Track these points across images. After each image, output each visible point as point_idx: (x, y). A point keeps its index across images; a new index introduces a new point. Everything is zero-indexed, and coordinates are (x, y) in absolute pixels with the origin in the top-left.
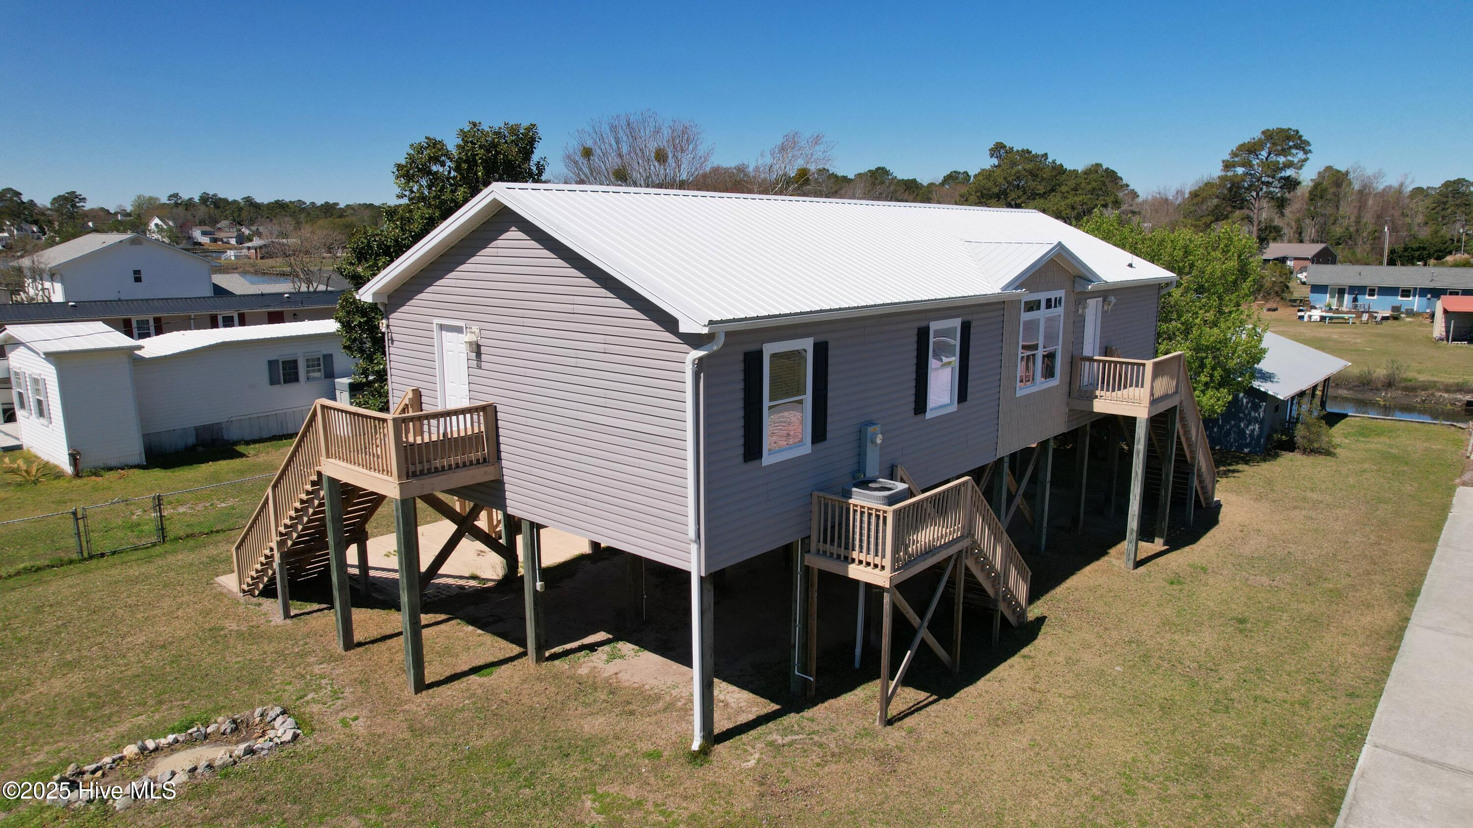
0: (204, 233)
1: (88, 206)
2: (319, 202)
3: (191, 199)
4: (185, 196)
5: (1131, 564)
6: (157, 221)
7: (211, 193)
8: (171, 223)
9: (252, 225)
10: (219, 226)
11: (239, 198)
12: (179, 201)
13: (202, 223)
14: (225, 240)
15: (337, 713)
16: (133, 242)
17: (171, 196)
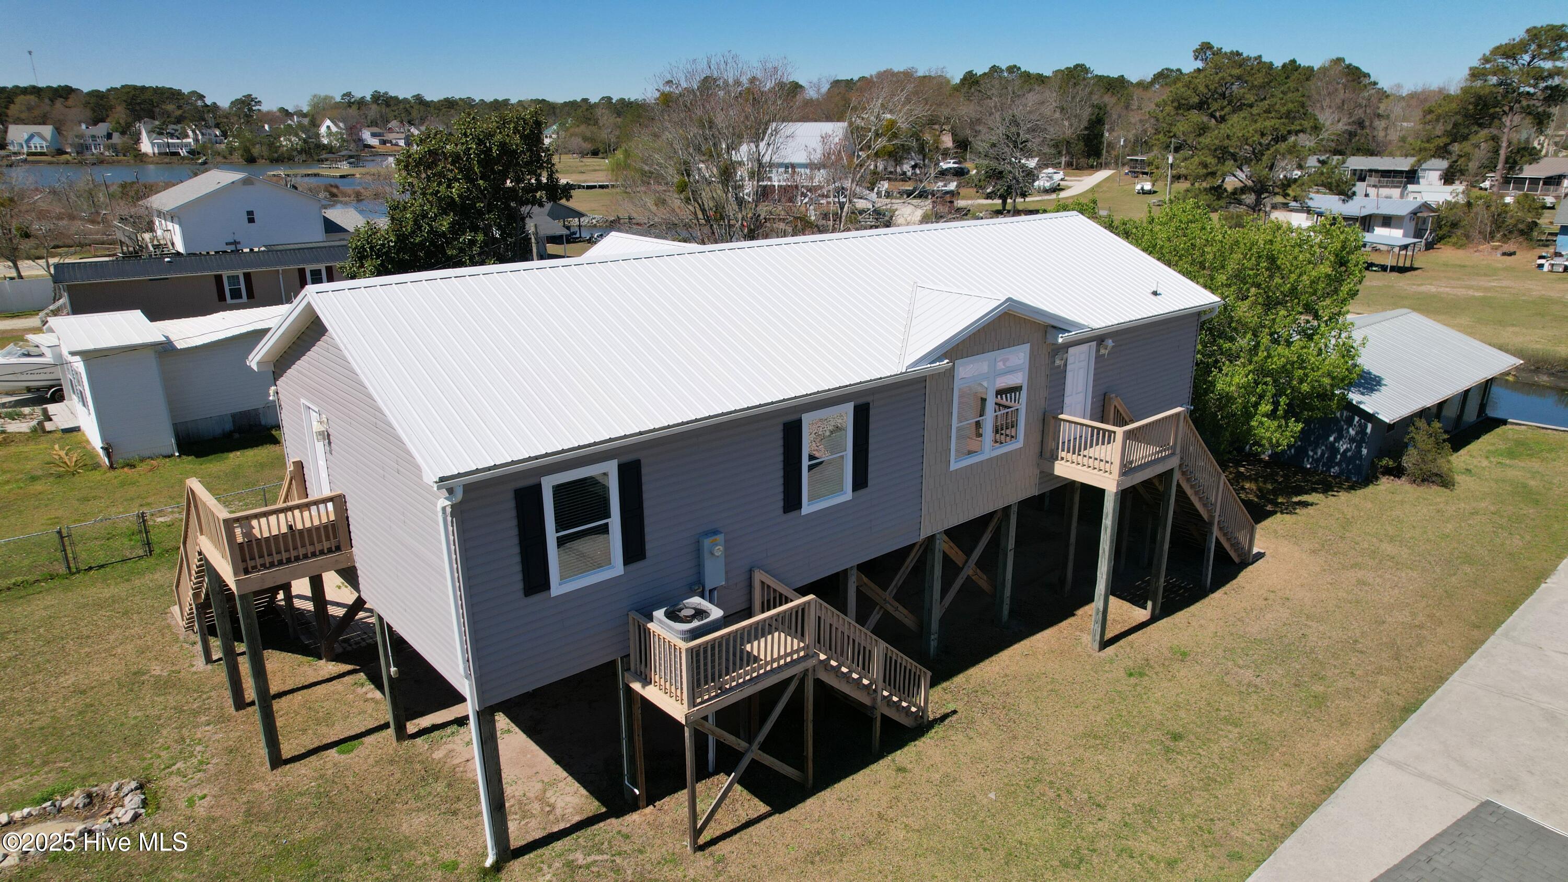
0: (374, 135)
1: (264, 108)
2: (489, 98)
3: (363, 98)
4: (358, 94)
5: (1096, 646)
6: (328, 122)
7: (382, 91)
8: (341, 125)
9: (422, 124)
10: (390, 126)
11: (409, 96)
12: (353, 100)
13: (373, 123)
14: (394, 142)
15: (190, 789)
16: (246, 182)
17: (344, 95)
